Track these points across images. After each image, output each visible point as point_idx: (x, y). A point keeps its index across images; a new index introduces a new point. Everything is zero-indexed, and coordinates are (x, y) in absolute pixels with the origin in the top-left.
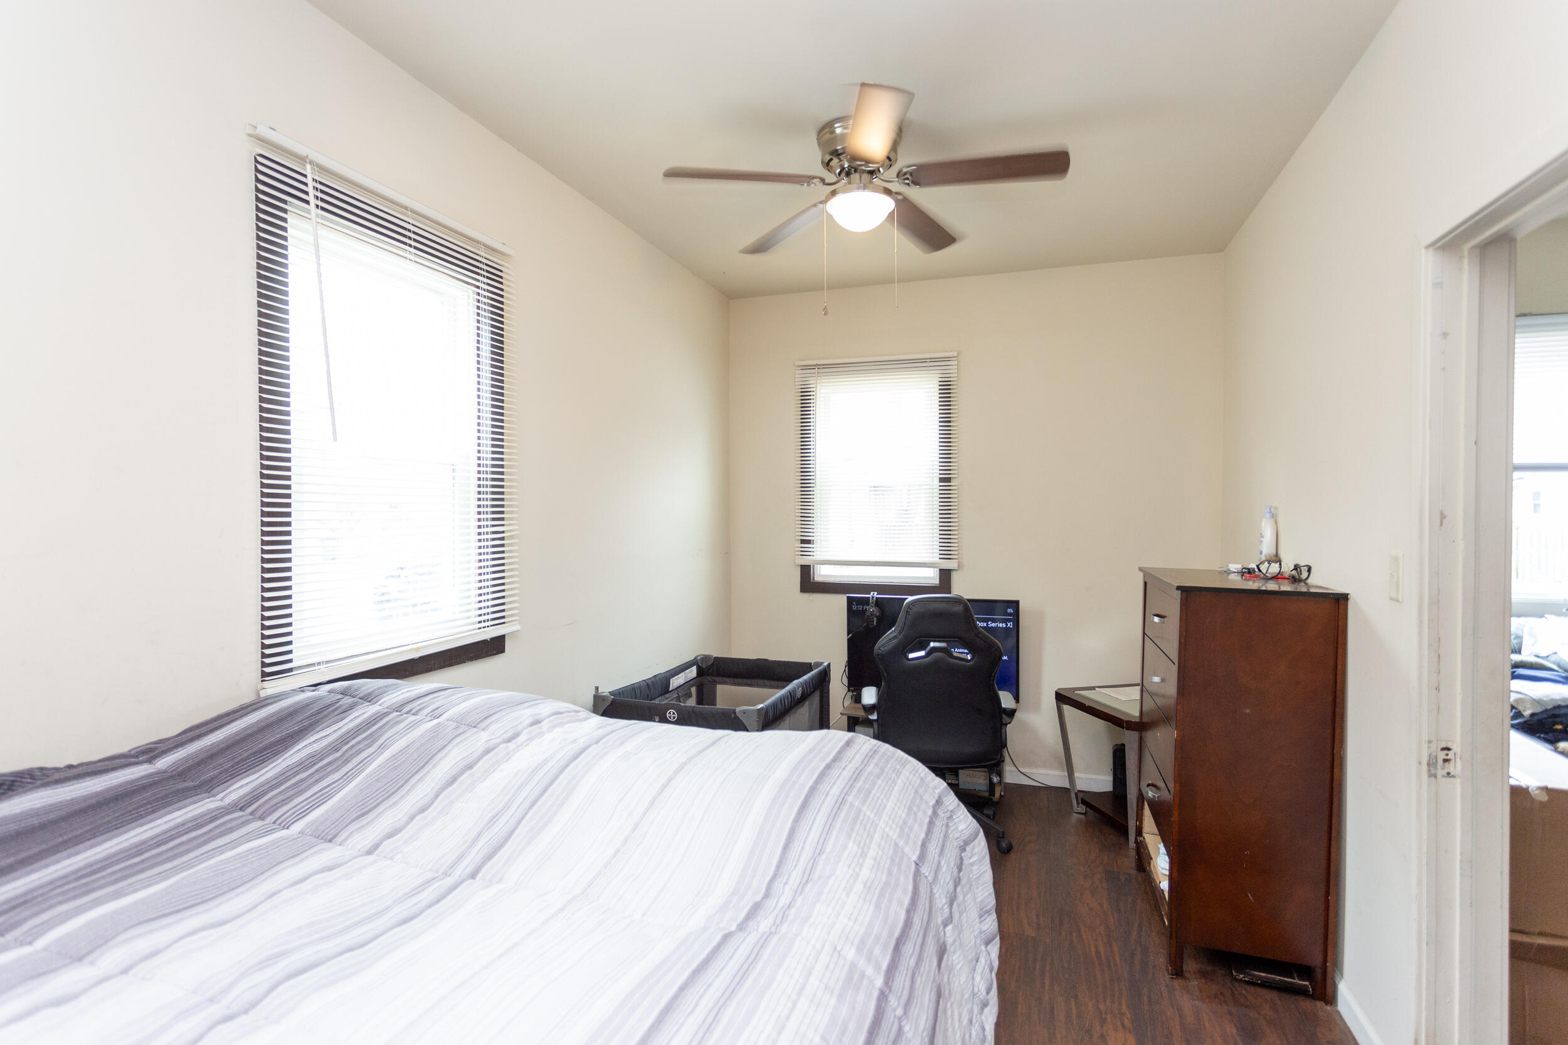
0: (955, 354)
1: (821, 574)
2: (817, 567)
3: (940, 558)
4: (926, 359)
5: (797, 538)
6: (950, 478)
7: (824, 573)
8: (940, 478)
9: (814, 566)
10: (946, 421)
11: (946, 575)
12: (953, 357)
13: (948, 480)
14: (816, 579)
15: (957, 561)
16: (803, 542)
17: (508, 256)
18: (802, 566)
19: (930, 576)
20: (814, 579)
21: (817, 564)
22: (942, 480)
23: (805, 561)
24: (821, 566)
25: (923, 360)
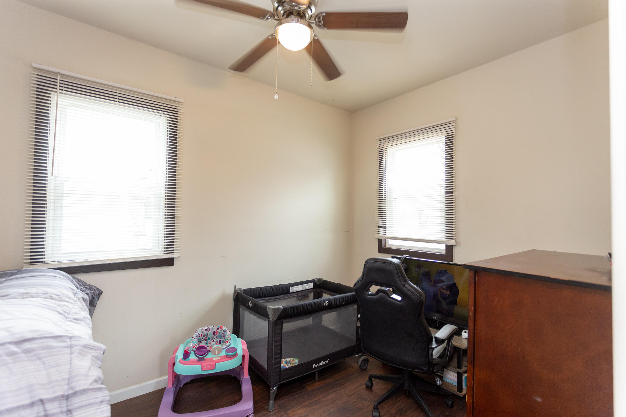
0: (453, 119)
1: (389, 244)
2: (387, 240)
3: (446, 238)
4: (438, 125)
5: (376, 225)
6: (453, 191)
7: (391, 244)
8: (446, 192)
9: (385, 240)
10: (450, 158)
11: (450, 248)
12: (453, 121)
13: (452, 192)
14: (387, 247)
15: (455, 240)
16: (380, 227)
17: (181, 103)
18: (379, 239)
19: (441, 248)
20: (385, 246)
21: (387, 239)
22: (447, 193)
23: (381, 236)
24: (389, 240)
25: (436, 126)
